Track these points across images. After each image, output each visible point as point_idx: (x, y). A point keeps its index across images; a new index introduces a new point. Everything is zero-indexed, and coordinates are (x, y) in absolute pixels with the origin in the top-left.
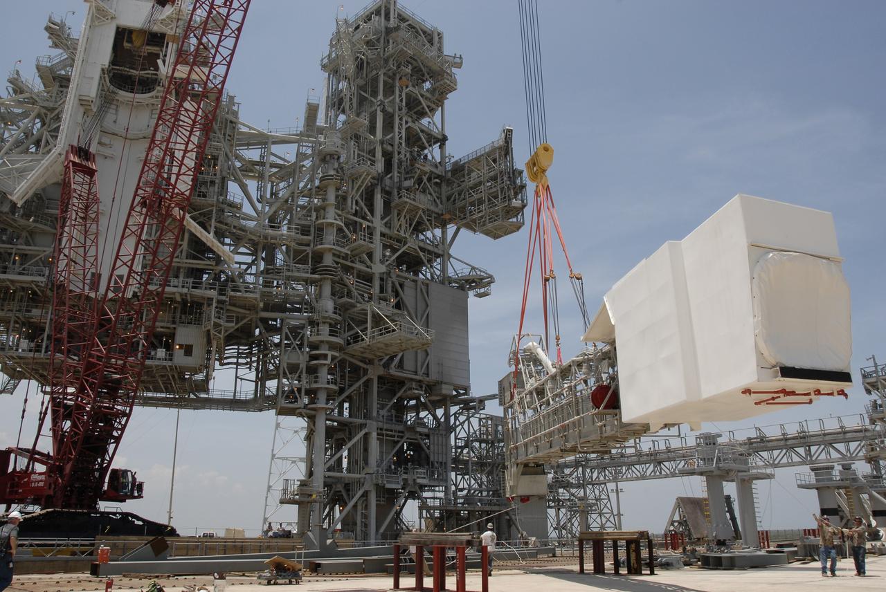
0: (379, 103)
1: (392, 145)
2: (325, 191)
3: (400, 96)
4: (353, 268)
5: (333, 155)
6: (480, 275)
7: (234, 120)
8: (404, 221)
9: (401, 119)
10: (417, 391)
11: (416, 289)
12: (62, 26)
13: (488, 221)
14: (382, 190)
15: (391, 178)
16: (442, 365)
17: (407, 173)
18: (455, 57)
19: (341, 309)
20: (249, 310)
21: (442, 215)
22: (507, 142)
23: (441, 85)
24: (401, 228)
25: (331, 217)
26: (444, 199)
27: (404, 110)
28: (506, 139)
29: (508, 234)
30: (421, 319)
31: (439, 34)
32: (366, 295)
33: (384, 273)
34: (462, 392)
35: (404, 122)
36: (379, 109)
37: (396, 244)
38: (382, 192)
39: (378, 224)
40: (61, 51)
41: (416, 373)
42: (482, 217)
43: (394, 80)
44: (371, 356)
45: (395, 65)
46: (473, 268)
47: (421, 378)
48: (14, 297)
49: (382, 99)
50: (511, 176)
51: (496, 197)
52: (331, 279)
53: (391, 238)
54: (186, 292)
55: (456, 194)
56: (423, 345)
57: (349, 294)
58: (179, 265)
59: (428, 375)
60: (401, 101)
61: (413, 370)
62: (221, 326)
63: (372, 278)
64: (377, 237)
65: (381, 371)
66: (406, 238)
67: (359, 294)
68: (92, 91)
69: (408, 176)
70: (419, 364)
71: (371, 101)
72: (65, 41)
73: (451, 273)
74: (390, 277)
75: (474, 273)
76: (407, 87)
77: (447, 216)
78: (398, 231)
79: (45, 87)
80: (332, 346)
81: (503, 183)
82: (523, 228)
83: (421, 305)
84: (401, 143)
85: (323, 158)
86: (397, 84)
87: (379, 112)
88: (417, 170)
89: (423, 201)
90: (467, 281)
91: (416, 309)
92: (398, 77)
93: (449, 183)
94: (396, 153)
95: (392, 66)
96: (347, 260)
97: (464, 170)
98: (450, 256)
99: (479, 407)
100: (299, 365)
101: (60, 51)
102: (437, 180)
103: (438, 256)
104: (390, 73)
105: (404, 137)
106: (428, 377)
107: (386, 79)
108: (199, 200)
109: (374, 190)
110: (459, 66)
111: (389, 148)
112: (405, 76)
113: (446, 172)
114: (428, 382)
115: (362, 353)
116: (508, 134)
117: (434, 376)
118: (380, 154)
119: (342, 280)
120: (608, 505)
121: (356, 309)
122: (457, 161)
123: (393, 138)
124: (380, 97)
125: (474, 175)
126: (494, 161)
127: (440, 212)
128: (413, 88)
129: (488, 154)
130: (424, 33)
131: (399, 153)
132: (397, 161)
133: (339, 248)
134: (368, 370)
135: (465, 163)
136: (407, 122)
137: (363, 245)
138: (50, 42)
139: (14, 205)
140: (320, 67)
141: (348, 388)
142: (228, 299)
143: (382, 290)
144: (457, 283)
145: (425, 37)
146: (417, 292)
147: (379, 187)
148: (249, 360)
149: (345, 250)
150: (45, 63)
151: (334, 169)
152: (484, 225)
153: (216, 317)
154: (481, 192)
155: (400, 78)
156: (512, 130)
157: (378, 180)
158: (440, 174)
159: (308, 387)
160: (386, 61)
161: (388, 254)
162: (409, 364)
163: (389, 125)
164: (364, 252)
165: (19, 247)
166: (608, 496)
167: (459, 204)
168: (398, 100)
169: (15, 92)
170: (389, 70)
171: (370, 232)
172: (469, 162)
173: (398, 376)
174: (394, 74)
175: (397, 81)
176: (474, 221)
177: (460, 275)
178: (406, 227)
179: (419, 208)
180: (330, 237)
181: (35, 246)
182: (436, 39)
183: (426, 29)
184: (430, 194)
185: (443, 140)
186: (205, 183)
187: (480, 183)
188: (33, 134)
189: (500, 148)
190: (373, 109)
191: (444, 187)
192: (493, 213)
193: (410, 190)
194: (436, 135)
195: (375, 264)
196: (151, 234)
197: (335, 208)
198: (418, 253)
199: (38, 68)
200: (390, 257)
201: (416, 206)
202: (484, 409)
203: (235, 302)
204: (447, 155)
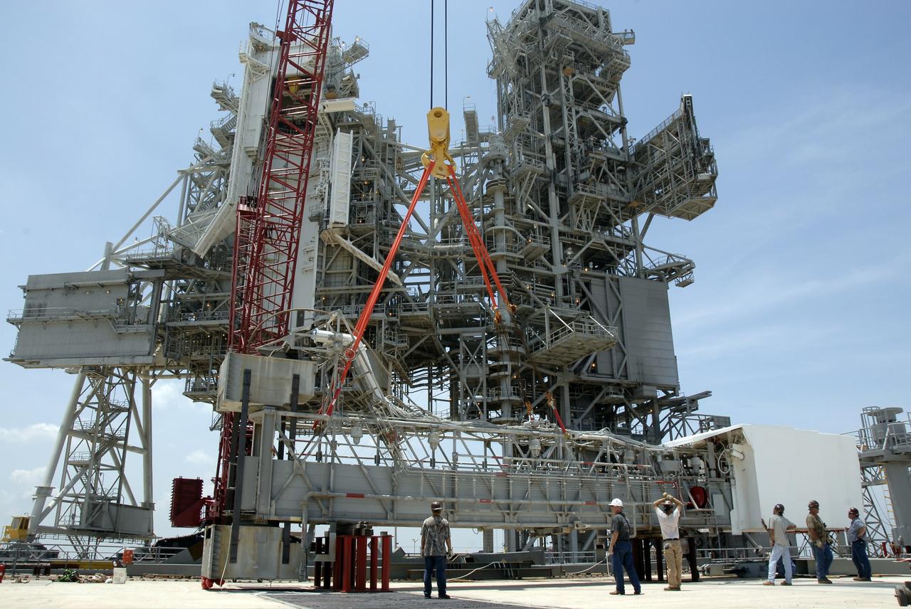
0: (543, 98)
1: (563, 139)
2: (493, 198)
3: (566, 86)
4: (532, 273)
5: (496, 159)
6: (678, 262)
7: (392, 143)
8: (584, 217)
9: (570, 110)
10: (615, 396)
11: (605, 286)
12: (224, 90)
13: (676, 201)
14: (556, 188)
15: (564, 173)
16: (642, 364)
17: (583, 165)
18: (625, 34)
19: (519, 317)
20: (426, 328)
21: (629, 203)
22: (686, 111)
23: (612, 66)
24: (582, 222)
25: (501, 222)
26: (631, 186)
27: (572, 100)
28: (685, 107)
29: (702, 212)
30: (613, 318)
31: (604, 13)
32: (548, 299)
33: (566, 274)
34: (670, 392)
35: (574, 113)
36: (544, 104)
37: (578, 242)
38: (556, 190)
39: (555, 223)
40: (229, 112)
41: (612, 376)
42: (670, 198)
43: (557, 71)
44: (559, 363)
45: (556, 54)
46: (670, 256)
47: (618, 381)
48: (211, 342)
49: (547, 93)
50: (696, 147)
51: (682, 174)
52: (507, 287)
53: (572, 236)
54: (356, 317)
55: (642, 178)
56: (607, 344)
57: (527, 301)
58: (350, 292)
59: (626, 377)
60: (568, 91)
61: (609, 373)
62: (393, 347)
63: (554, 281)
64: (556, 237)
65: (572, 378)
66: (589, 233)
67: (540, 299)
68: (254, 141)
69: (584, 168)
70: (615, 366)
71: (536, 97)
72: (228, 102)
73: (646, 263)
74: (574, 277)
75: (672, 261)
76: (573, 75)
77: (635, 204)
78: (578, 227)
79: (222, 147)
80: (513, 357)
81: (687, 156)
82: (717, 202)
83: (612, 303)
84: (573, 135)
85: (486, 164)
86: (562, 74)
87: (544, 107)
88: (591, 160)
89: (605, 191)
90: (665, 270)
91: (607, 308)
92: (561, 66)
93: (634, 167)
94: (568, 146)
95: (552, 57)
96: (524, 266)
97: (646, 152)
98: (643, 246)
99: (690, 408)
100: (479, 378)
101: (227, 112)
102: (621, 168)
103: (630, 248)
104: (553, 65)
105: (575, 128)
106: (627, 379)
107: (549, 71)
108: (359, 226)
109: (547, 190)
110: (631, 41)
111: (560, 142)
112: (568, 65)
113: (629, 156)
114: (627, 384)
115: (549, 360)
116: (687, 103)
117: (633, 378)
118: (550, 150)
119: (519, 286)
120: (873, 513)
121: (535, 315)
122: (638, 144)
123: (563, 131)
124: (545, 91)
125: (657, 154)
126: (676, 135)
127: (627, 201)
128: (581, 76)
129: (669, 129)
130: (588, 15)
131: (572, 146)
132: (570, 154)
133: (510, 254)
134: (556, 377)
135: (647, 143)
136: (577, 112)
137: (536, 248)
138: (218, 106)
139: (197, 257)
140: (487, 74)
141: (537, 399)
142: (398, 320)
143: (565, 293)
144: (654, 274)
145: (590, 20)
146: (605, 289)
147: (552, 186)
148: (440, 379)
149: (519, 255)
150: (217, 126)
151: (499, 174)
152: (673, 206)
153: (387, 339)
154: (666, 171)
155: (564, 68)
156: (691, 97)
157: (550, 177)
158: (623, 160)
159: (490, 401)
160: (546, 53)
161: (569, 253)
162: (603, 368)
163: (557, 119)
164: (540, 254)
165: (208, 295)
166: (872, 502)
167: (646, 188)
168: (564, 91)
169: (201, 157)
170: (551, 62)
171: (547, 232)
172: (651, 142)
173: (592, 382)
174: (558, 65)
175: (561, 72)
176: (663, 204)
177: (657, 265)
178: (588, 222)
179: (598, 200)
180: (502, 244)
181: (222, 292)
182: (602, 18)
183: (588, 11)
184: (614, 183)
185: (622, 124)
186: (362, 209)
187: (664, 162)
188: (220, 191)
189: (680, 119)
190: (539, 105)
191: (629, 173)
192: (681, 191)
193: (587, 182)
194: (614, 120)
195: (555, 265)
196: (322, 266)
197: (505, 213)
198: (605, 248)
199: (213, 131)
200: (573, 255)
201: (593, 198)
202: (697, 409)
203: (407, 322)
204: (629, 139)
